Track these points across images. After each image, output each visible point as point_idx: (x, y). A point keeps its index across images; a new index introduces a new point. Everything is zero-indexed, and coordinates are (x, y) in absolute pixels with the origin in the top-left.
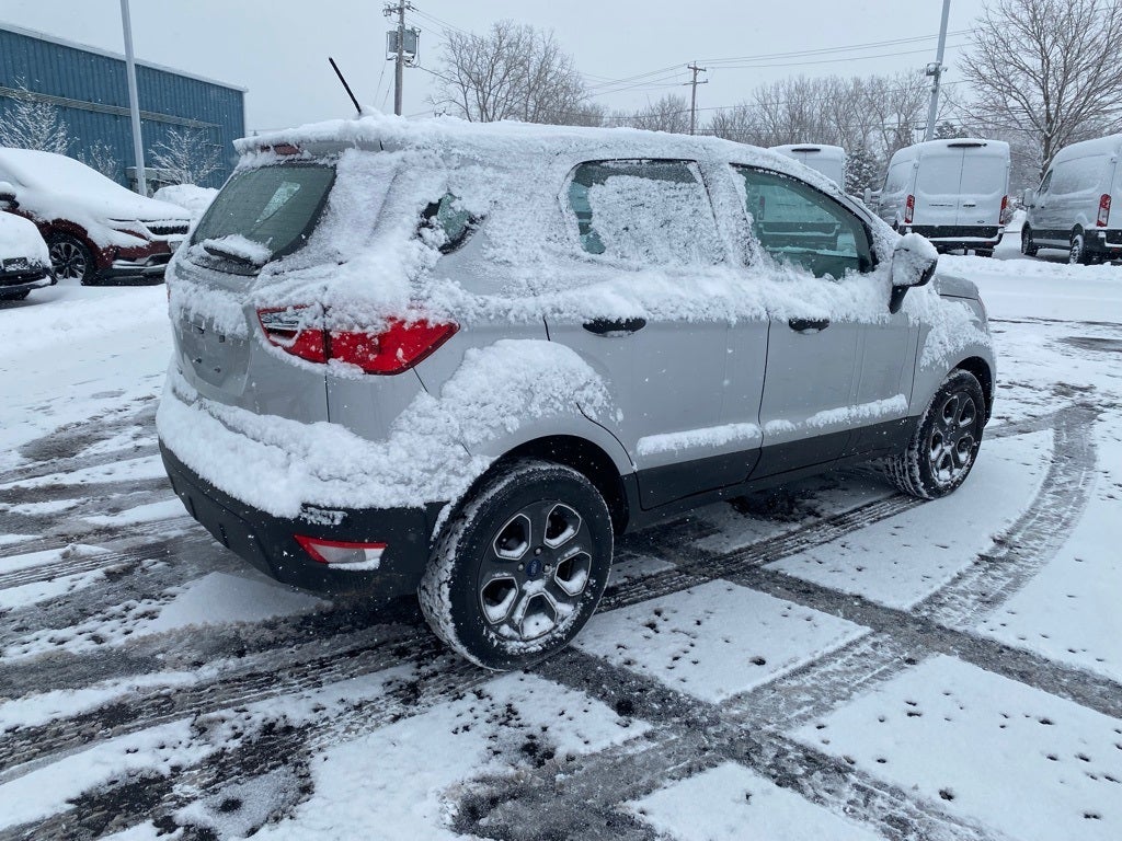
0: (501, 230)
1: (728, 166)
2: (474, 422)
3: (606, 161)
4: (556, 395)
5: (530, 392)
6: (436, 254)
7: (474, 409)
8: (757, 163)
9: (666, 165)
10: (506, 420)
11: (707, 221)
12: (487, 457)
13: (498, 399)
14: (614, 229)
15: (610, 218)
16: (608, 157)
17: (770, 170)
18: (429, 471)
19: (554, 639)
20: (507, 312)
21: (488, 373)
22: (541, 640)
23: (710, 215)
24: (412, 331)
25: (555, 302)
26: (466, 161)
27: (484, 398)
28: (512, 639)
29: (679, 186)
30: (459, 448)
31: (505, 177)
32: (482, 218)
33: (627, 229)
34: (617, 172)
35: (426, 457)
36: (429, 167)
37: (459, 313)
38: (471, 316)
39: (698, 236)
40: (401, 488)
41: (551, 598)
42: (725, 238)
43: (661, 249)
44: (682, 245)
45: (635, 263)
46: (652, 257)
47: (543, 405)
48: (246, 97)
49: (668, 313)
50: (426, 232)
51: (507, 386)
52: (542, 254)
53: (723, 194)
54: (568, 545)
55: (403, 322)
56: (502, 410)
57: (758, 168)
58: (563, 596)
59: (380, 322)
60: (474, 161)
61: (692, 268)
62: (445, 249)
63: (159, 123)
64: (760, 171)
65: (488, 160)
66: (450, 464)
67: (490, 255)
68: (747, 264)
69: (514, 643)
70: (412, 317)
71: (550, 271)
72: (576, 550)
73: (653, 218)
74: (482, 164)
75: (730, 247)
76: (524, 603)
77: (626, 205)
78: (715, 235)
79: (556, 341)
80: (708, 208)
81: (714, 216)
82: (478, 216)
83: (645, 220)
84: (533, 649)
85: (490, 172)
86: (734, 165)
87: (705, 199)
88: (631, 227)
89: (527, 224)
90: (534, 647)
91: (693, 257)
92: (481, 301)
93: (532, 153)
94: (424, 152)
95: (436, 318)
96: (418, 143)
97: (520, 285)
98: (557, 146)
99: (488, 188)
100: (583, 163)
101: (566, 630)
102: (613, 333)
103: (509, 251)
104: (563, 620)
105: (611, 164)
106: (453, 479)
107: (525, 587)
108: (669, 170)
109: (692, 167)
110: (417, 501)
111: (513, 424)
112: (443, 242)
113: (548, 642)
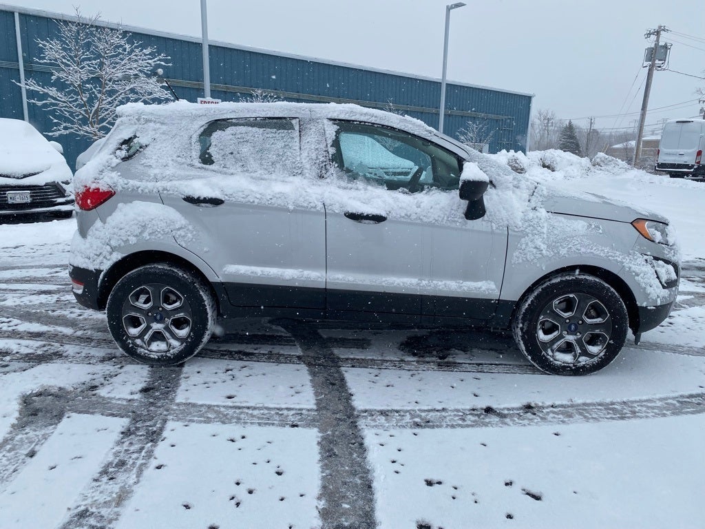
0: (152, 151)
1: (326, 121)
2: (115, 236)
3: (231, 119)
4: (159, 230)
5: (144, 227)
6: (119, 161)
7: (116, 230)
8: (353, 118)
9: (275, 121)
10: (129, 238)
11: (294, 152)
12: (120, 254)
13: (127, 228)
14: (223, 153)
15: (222, 147)
16: (232, 117)
17: (365, 122)
18: (96, 255)
19: (167, 356)
20: (138, 188)
21: (125, 215)
22: (159, 354)
23: (297, 148)
24: (93, 192)
25: (165, 185)
26: (147, 121)
27: (122, 226)
28: (142, 347)
29: (279, 132)
30: (108, 247)
31: (164, 127)
32: (146, 146)
33: (232, 153)
34: (235, 125)
35: (95, 248)
36: (131, 124)
37: (115, 186)
38: (119, 188)
39: (283, 159)
40: (87, 260)
41: (167, 335)
42: (304, 162)
43: (253, 165)
44: (270, 163)
45: (232, 171)
46: (245, 169)
47: (150, 234)
48: (533, 100)
49: (240, 198)
50: (118, 152)
51: (133, 223)
52: (171, 163)
53: (312, 136)
54: (176, 310)
55: (90, 188)
56: (129, 233)
57: (353, 121)
58: (174, 336)
59: (82, 188)
60: (150, 121)
61: (274, 176)
62: (125, 159)
63: (462, 117)
64: (355, 123)
65: (157, 121)
66: (104, 253)
67: (143, 162)
68: (321, 177)
69: (142, 350)
70: (93, 186)
71: (169, 172)
72: (182, 315)
73: (252, 149)
74: (155, 122)
75: (308, 166)
76: (150, 333)
77: (236, 141)
78: (298, 159)
79: (166, 205)
80: (298, 144)
81: (300, 148)
82: (144, 145)
83: (245, 149)
84: (152, 356)
85: (158, 125)
86: (330, 119)
87: (297, 139)
88: (235, 152)
89: (167, 149)
90: (153, 356)
91: (276, 170)
92: (126, 182)
93: (183, 116)
94: (129, 118)
95: (103, 188)
96: (127, 114)
97: (150, 176)
98: (200, 113)
99: (154, 132)
100: (216, 120)
101: (174, 354)
102: (203, 205)
103: (153, 161)
104: (174, 348)
105: (234, 121)
106: (105, 261)
107: (152, 325)
108: (275, 123)
109: (294, 122)
110: (92, 267)
111: (133, 240)
112: (123, 156)
113: (162, 356)
